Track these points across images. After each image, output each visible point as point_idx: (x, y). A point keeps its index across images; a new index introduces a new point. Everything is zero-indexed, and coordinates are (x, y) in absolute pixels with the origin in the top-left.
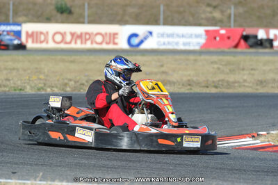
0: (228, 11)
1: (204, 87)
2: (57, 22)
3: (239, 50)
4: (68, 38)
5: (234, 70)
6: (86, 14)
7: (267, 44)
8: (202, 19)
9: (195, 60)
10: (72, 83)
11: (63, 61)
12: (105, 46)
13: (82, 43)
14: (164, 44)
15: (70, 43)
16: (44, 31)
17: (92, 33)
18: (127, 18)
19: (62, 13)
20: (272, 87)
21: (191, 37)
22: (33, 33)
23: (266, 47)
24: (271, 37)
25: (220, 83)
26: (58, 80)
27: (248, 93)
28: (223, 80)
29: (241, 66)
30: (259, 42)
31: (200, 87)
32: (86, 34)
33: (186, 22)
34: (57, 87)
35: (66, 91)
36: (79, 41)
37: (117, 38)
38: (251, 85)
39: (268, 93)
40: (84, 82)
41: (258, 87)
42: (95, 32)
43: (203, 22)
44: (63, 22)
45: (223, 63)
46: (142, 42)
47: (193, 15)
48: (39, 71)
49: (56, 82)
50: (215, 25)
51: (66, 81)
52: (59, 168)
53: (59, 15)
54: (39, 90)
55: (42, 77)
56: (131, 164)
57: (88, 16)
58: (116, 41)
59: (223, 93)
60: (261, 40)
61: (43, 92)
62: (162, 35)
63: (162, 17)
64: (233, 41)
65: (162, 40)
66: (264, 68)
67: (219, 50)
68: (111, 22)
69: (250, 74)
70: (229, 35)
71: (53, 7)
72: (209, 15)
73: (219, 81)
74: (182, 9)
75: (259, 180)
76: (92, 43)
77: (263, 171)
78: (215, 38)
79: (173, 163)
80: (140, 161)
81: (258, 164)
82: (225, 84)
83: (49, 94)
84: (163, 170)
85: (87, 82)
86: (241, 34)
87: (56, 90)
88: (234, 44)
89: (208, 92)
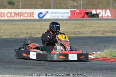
0: (80, 3)
1: (70, 34)
2: (8, 8)
3: (84, 18)
4: (13, 15)
6: (20, 5)
7: (96, 16)
8: (69, 6)
9: (66, 23)
11: (11, 24)
12: (28, 18)
13: (19, 17)
14: (53, 16)
15: (14, 17)
16: (3, 12)
18: (37, 6)
19: (10, 4)
20: (98, 34)
21: (64, 13)
23: (95, 17)
24: (98, 13)
26: (9, 33)
27: (88, 37)
28: (77, 31)
29: (85, 25)
30: (93, 15)
31: (68, 34)
32: (21, 13)
33: (62, 7)
34: (8, 35)
35: (12, 37)
36: (18, 16)
37: (34, 14)
38: (89, 33)
39: (96, 36)
40: (20, 33)
41: (92, 34)
42: (24, 12)
44: (11, 8)
45: (78, 24)
46: (44, 16)
47: (65, 4)
48: (1, 29)
49: (8, 34)
50: (74, 8)
51: (12, 33)
52: (8, 69)
53: (9, 5)
54: (0, 37)
55: (2, 31)
56: (38, 67)
57: (21, 6)
58: (33, 16)
59: (78, 37)
60: (94, 14)
61: (2, 38)
62: (53, 13)
63: (52, 5)
64: (82, 15)
65: (52, 15)
66: (95, 26)
67: (76, 19)
68: (31, 8)
69: (89, 28)
70: (80, 12)
71: (6, 2)
72: (72, 4)
73: (76, 32)
74: (60, 2)
75: (92, 72)
76: (23, 17)
77: (94, 69)
78: (74, 14)
79: (57, 66)
80: (42, 66)
81: (92, 66)
82: (79, 33)
83: (5, 38)
84: (52, 69)
85: (21, 33)
86: (85, 12)
87: (8, 37)
88: (82, 16)
89: (71, 36)
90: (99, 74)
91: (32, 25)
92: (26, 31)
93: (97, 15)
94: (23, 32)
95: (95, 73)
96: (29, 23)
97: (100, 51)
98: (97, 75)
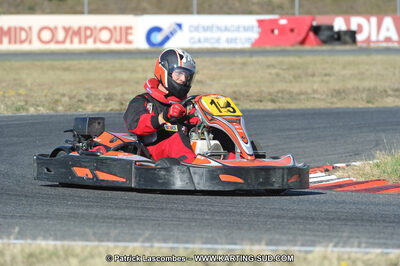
1: (256, 101)
2: (44, 12)
3: (307, 47)
4: (61, 35)
5: (299, 77)
7: (348, 39)
8: (253, 4)
9: (244, 64)
10: (66, 99)
11: (53, 68)
12: (113, 46)
13: (80, 42)
14: (199, 41)
15: (63, 42)
16: (26, 26)
17: (95, 28)
18: (145, 5)
20: (354, 99)
21: (239, 30)
22: (9, 29)
23: (345, 43)
24: (354, 27)
25: (280, 95)
26: (46, 96)
27: (320, 109)
28: (282, 92)
29: (310, 71)
30: (336, 36)
31: (251, 101)
32: (87, 28)
33: (231, 9)
34: (43, 106)
35: (57, 111)
36: (76, 40)
37: (131, 34)
38: (324, 96)
39: (348, 108)
40: (83, 98)
41: (335, 100)
42: (99, 26)
43: (255, 8)
44: (52, 12)
45: (284, 67)
46: (167, 39)
48: (18, 83)
49: (43, 99)
50: (272, 13)
51: (57, 97)
52: (45, 221)
53: (46, 3)
54: (18, 110)
55: (22, 91)
56: (149, 213)
57: (89, 4)
58: (130, 38)
59: (284, 110)
60: (339, 33)
61: (24, 114)
62: (197, 29)
63: (195, 2)
65: (196, 35)
66: (343, 72)
67: (279, 48)
68: (123, 11)
69: (322, 81)
70: (293, 26)
73: (278, 92)
76: (95, 42)
77: (339, 219)
78: (272, 31)
79: (210, 211)
80: (162, 209)
81: (333, 210)
82: (287, 96)
83: (32, 116)
84: (195, 220)
85: (87, 97)
86: (309, 24)
87: (43, 110)
88: (300, 38)
89: (262, 108)
90: (358, 237)
91: (126, 70)
92: (106, 92)
93: (352, 35)
94: (97, 95)
95: (345, 234)
96: (117, 62)
97: (362, 160)
98: (352, 240)
